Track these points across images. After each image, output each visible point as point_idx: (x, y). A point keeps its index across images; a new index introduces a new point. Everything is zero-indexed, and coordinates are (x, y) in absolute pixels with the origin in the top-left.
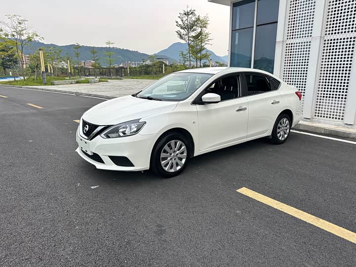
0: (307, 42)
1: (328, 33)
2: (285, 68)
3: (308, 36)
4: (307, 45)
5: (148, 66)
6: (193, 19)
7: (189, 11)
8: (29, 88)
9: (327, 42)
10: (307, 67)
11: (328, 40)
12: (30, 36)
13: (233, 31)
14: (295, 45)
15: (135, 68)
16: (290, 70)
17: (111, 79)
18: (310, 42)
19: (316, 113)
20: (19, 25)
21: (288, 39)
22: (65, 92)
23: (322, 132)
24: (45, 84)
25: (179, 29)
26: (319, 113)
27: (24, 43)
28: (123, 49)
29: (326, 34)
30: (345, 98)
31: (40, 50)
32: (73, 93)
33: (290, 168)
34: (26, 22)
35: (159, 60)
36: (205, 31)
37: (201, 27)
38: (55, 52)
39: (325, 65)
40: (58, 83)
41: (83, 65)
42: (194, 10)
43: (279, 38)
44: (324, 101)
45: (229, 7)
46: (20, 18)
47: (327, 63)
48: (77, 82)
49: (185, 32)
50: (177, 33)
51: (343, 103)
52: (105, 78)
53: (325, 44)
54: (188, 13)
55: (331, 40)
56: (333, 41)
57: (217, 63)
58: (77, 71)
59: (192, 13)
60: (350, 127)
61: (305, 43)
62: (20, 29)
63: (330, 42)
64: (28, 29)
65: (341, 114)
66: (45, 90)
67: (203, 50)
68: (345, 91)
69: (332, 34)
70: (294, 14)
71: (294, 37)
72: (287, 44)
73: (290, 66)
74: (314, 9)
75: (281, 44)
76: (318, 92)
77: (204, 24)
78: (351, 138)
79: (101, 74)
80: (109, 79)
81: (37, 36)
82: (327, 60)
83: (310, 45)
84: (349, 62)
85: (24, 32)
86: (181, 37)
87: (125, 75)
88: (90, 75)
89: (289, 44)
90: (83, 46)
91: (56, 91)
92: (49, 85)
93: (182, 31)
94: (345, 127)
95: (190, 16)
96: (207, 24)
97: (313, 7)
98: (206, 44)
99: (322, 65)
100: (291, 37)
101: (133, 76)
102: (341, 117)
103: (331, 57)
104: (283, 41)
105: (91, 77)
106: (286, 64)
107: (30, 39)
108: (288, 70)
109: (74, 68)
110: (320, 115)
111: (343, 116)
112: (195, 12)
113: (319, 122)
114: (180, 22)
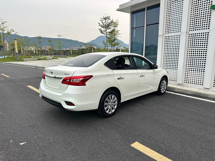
0: (178, 36)
1: (191, 29)
2: (164, 52)
3: (178, 32)
4: (178, 37)
5: (83, 49)
6: (109, 21)
7: (106, 17)
8: (7, 63)
9: (190, 35)
10: (179, 51)
11: (191, 34)
12: (9, 31)
13: (132, 28)
14: (171, 37)
15: (75, 50)
16: (168, 53)
17: (60, 57)
18: (180, 35)
19: (185, 81)
20: (2, 25)
21: (166, 33)
22: (29, 66)
23: (190, 93)
24: (18, 61)
25: (100, 27)
26: (187, 81)
27: (5, 35)
28: (69, 39)
29: (190, 31)
30: (204, 71)
31: (15, 40)
32: (33, 66)
33: (170, 123)
34: (7, 23)
35: (90, 46)
36: (117, 29)
37: (114, 27)
38: (25, 41)
39: (190, 50)
40: (26, 60)
41: (44, 49)
42: (110, 17)
43: (160, 32)
44: (190, 73)
45: (129, 14)
46: (3, 21)
47: (191, 49)
48: (38, 60)
49: (104, 29)
50: (100, 30)
51: (202, 74)
52: (57, 57)
53: (189, 36)
54: (106, 18)
55: (193, 34)
56: (194, 35)
57: (124, 48)
58: (40, 53)
59: (108, 18)
60: (207, 90)
61: (176, 36)
62: (3, 27)
63: (192, 35)
64: (8, 27)
65: (202, 82)
66: (17, 64)
67: (116, 40)
68: (203, 66)
69: (194, 30)
70: (169, 18)
71: (169, 32)
72: (165, 37)
73: (167, 50)
74: (182, 14)
75: (162, 36)
76: (186, 67)
77: (116, 25)
78: (209, 98)
79: (55, 54)
80: (59, 57)
81: (13, 31)
82: (191, 47)
83: (180, 37)
84: (205, 48)
85: (5, 29)
86: (102, 33)
87: (69, 55)
88: (48, 55)
89: (167, 37)
90: (45, 37)
91: (23, 65)
92: (20, 61)
93: (102, 29)
94: (204, 90)
95: (107, 20)
96: (117, 25)
97: (181, 14)
98: (117, 37)
99: (188, 50)
100: (168, 32)
101: (74, 55)
102: (201, 84)
103: (193, 45)
104: (163, 35)
105: (48, 56)
106: (165, 49)
107: (9, 33)
108: (166, 53)
109: (38, 51)
110: (188, 82)
111: (203, 83)
112: (110, 18)
113: (188, 87)
114: (101, 24)
